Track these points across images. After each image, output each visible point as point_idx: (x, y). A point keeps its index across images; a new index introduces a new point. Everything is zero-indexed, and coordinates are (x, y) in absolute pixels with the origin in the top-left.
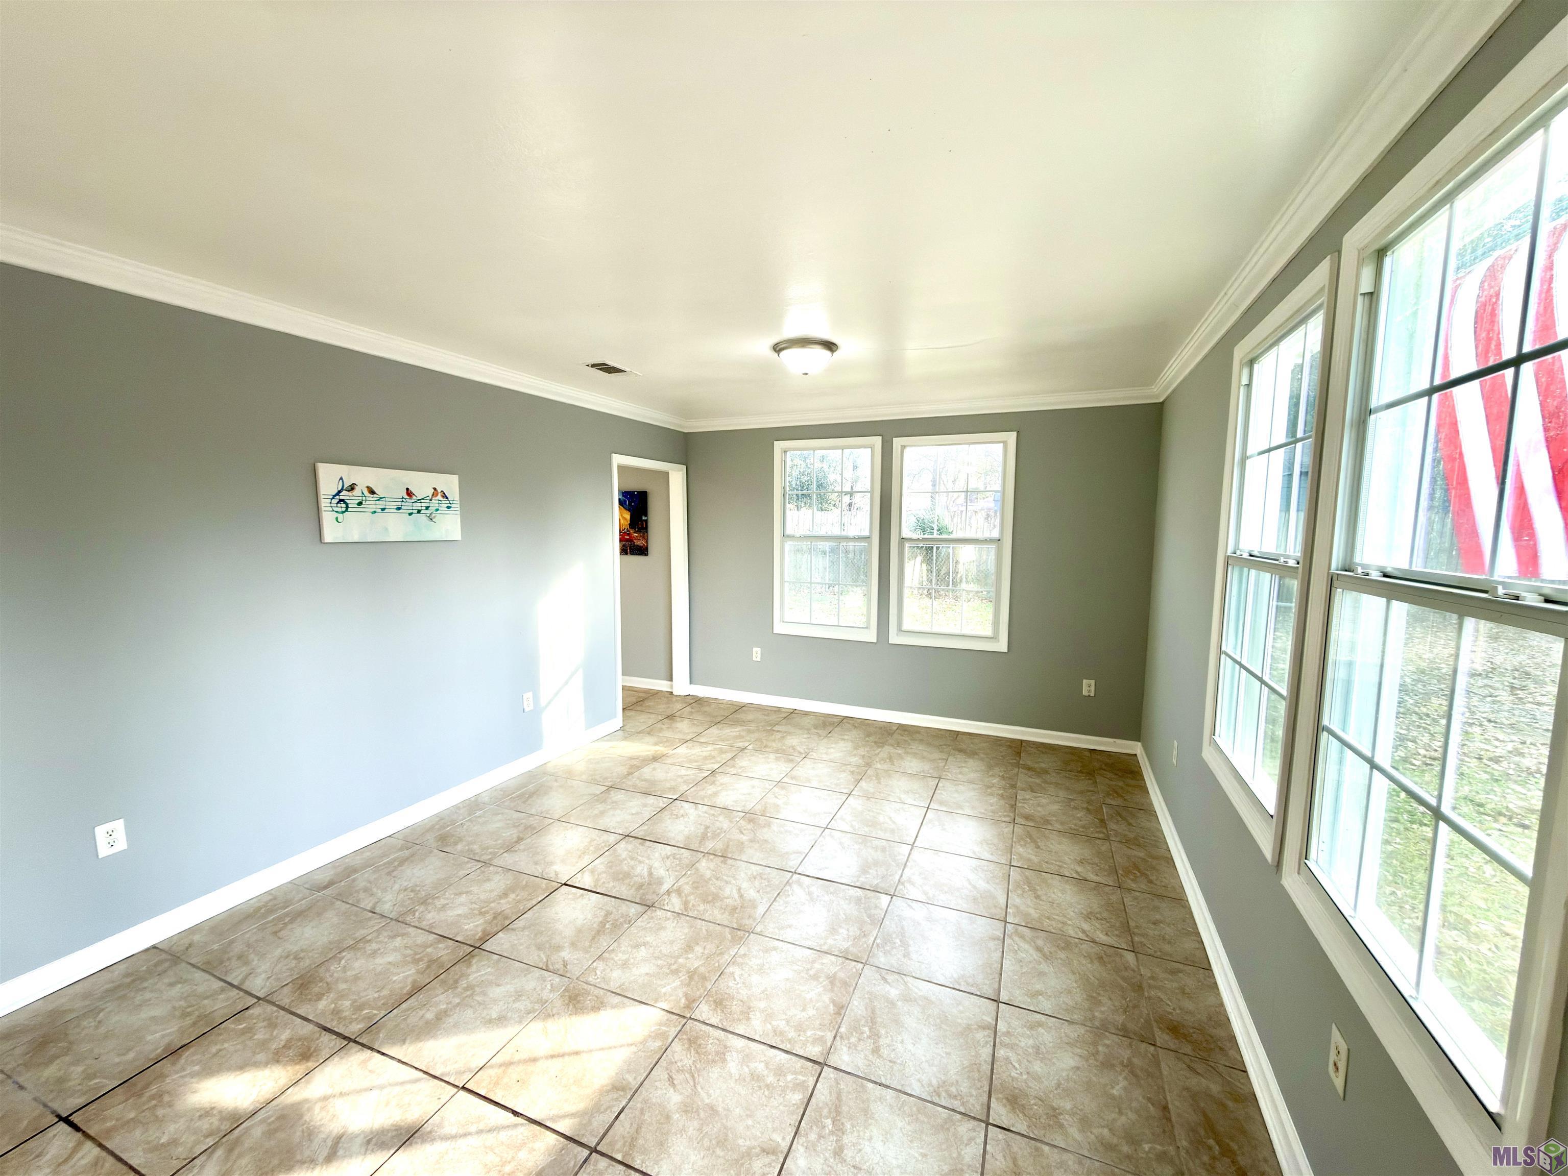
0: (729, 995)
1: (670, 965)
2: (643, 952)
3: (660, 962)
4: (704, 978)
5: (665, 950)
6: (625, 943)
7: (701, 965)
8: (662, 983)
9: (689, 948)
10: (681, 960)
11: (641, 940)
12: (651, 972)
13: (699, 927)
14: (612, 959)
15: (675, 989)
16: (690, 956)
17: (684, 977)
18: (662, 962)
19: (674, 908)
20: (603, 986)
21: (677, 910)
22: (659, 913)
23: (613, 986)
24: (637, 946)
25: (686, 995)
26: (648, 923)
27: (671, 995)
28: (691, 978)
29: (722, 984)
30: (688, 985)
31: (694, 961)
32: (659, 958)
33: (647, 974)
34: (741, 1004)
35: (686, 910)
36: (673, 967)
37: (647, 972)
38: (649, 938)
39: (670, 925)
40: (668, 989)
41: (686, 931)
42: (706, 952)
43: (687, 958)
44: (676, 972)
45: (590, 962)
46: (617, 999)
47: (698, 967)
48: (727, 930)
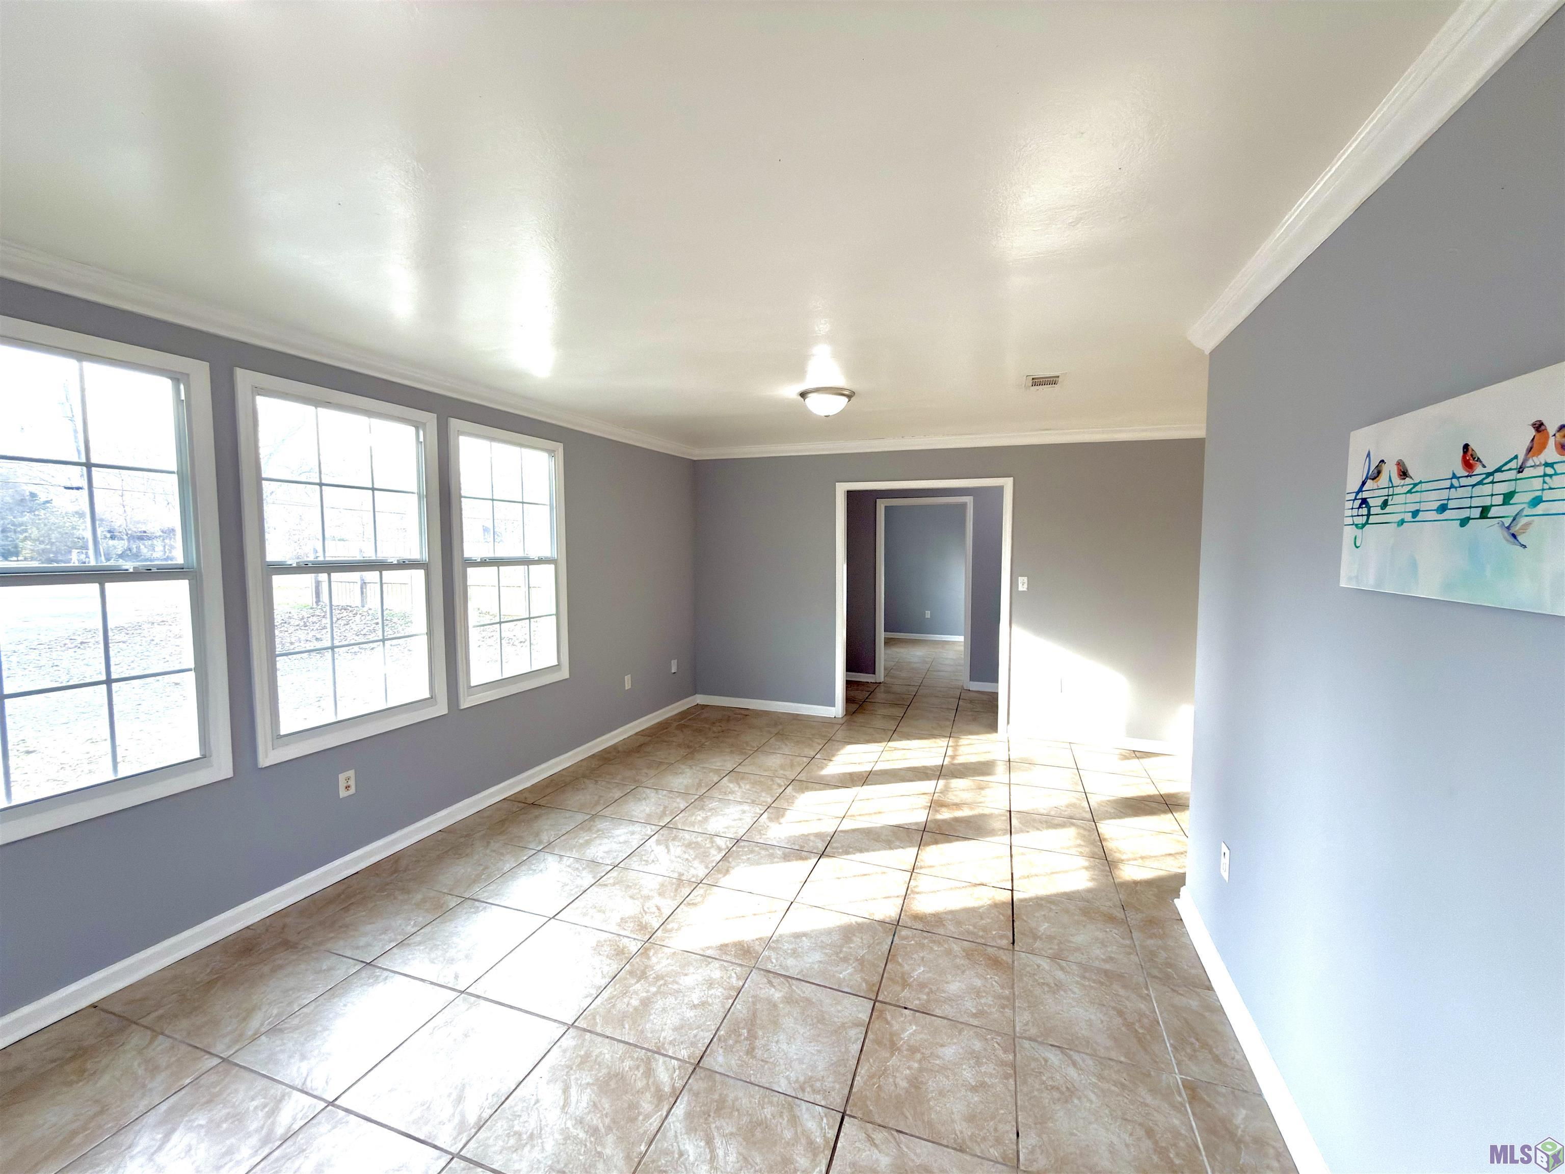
0: (610, 959)
1: (665, 984)
2: (695, 998)
3: (676, 987)
4: (631, 973)
5: (671, 1000)
6: (718, 1008)
7: (632, 985)
8: (671, 968)
9: (646, 1003)
10: (653, 989)
11: (699, 1011)
12: (682, 977)
13: (633, 1032)
14: (725, 989)
15: (658, 962)
16: (645, 994)
17: (651, 974)
18: (674, 987)
19: (664, 1062)
20: (725, 964)
21: (661, 1059)
22: (684, 1054)
23: (717, 964)
24: (704, 1004)
25: (649, 958)
26: (695, 1036)
27: (662, 958)
28: (644, 973)
29: (615, 967)
30: (646, 967)
31: (640, 989)
32: (677, 992)
33: (686, 975)
34: (601, 952)
35: (648, 1059)
36: (662, 982)
37: (686, 977)
38: (690, 1014)
39: (668, 1034)
40: (665, 962)
41: (648, 1026)
42: (626, 1000)
43: (648, 992)
44: (658, 978)
45: (746, 985)
46: (709, 953)
47: (637, 982)
48: (599, 1029)
